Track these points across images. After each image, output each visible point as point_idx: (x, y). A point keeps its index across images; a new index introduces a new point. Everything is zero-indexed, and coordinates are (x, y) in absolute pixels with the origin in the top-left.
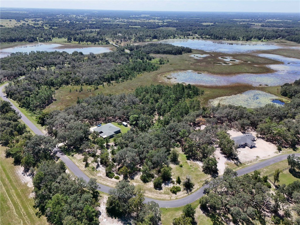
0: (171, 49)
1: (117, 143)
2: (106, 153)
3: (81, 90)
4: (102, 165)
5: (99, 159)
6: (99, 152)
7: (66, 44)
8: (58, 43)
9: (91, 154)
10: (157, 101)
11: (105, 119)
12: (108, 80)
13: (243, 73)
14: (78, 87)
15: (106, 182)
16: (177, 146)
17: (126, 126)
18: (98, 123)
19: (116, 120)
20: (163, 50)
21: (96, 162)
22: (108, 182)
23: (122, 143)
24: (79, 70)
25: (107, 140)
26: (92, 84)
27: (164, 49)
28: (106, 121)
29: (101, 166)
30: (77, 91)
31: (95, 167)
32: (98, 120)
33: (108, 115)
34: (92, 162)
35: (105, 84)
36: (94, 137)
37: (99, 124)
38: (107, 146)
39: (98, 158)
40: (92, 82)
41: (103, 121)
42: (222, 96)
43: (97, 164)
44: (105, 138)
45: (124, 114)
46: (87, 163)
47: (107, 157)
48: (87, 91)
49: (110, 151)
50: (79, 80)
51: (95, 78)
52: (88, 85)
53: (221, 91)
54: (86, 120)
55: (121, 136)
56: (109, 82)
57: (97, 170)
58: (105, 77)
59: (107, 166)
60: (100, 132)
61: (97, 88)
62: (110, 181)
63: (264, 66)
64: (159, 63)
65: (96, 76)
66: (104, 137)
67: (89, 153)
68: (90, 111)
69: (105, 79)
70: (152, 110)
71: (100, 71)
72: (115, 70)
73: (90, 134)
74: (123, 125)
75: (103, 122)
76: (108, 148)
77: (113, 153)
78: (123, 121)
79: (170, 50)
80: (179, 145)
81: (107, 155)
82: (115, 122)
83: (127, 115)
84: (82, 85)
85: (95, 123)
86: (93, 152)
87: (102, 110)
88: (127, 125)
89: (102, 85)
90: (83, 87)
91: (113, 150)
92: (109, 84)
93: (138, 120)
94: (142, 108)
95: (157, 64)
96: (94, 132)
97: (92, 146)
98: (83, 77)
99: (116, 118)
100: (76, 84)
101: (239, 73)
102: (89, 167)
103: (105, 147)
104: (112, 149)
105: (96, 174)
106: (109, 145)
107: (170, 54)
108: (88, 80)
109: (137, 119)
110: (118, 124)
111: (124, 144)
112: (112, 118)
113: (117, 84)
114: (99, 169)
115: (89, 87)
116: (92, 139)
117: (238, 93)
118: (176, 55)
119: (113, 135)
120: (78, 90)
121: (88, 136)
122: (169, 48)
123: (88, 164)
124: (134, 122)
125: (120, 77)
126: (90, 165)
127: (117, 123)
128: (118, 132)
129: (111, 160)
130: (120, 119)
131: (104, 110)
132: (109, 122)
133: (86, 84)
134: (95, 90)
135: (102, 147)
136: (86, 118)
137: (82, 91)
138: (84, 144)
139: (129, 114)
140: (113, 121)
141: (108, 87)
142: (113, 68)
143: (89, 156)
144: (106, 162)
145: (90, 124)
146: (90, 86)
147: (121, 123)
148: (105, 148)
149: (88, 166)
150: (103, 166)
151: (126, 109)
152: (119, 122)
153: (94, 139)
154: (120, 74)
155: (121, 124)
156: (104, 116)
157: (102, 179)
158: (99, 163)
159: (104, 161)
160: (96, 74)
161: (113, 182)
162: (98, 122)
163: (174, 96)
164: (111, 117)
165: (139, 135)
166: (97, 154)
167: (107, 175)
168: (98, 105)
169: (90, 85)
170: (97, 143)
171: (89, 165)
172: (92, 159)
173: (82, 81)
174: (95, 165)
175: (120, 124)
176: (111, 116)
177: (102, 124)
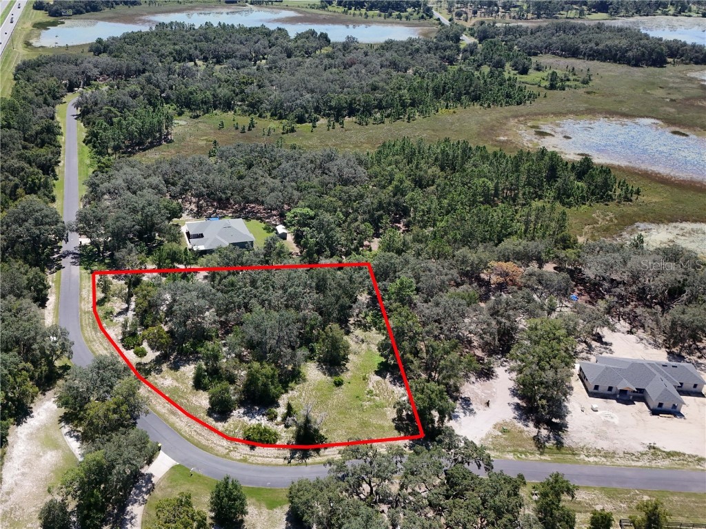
0: (624, 43)
3: (247, 128)
7: (308, 13)
8: (292, 10)
20: (592, 45)
27: (597, 44)
28: (242, 214)
48: (261, 134)
52: (276, 118)
61: (293, 130)
64: (547, 84)
75: (230, 215)
79: (620, 49)
90: (260, 123)
95: (539, 86)
100: (248, 112)
107: (615, 62)
115: (274, 124)
118: (636, 65)
122: (617, 42)
134: (283, 133)
141: (325, 132)
155: (274, 229)
160: (312, 91)
173: (266, 105)
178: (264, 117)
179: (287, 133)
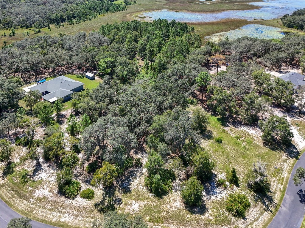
1: (80, 110)
2: (57, 134)
3: (12, 35)
4: (48, 164)
5: (40, 151)
6: (40, 133)
9: (22, 140)
10: (136, 41)
11: (53, 72)
12: (57, 21)
13: (227, 10)
14: (8, 32)
15: (58, 214)
16: (192, 103)
17: (93, 79)
18: (40, 78)
19: (73, 71)
21: (33, 157)
22: (65, 213)
23: (90, 109)
24: (11, 10)
25: (57, 105)
26: (31, 27)
28: (55, 74)
29: (45, 166)
30: (5, 36)
31: (30, 170)
32: (41, 73)
33: (58, 64)
34: (23, 160)
35: (51, 26)
36: (29, 102)
37: (42, 80)
38: (58, 118)
39: (38, 146)
40: (31, 25)
41: (49, 74)
42: (219, 32)
43: (35, 162)
44: (53, 103)
45: (87, 60)
46: (9, 164)
47: (59, 143)
48: (22, 36)
49: (65, 127)
50: (10, 22)
51: (35, 19)
52: (25, 28)
53: (215, 27)
54: (16, 74)
55: (86, 95)
56: (58, 23)
57: (34, 181)
58: (52, 18)
59: (60, 166)
60: (43, 93)
61: (39, 32)
62: (71, 207)
63: (245, 3)
64: (124, 4)
65: (38, 16)
66: (52, 100)
67: (18, 138)
68: (24, 59)
69: (51, 20)
70: (132, 51)
71: (44, 11)
72: (67, 10)
73: (21, 98)
74: (87, 77)
75: (49, 76)
76: (60, 122)
77: (73, 132)
78: (86, 72)
80: (195, 100)
81: (60, 140)
82: (72, 74)
83: (93, 62)
84: (15, 28)
85: (34, 78)
86: (27, 135)
87: (47, 56)
88: (94, 76)
89: (47, 28)
90: (16, 31)
91: (72, 126)
92: (58, 26)
93: (115, 66)
94: (117, 49)
96: (31, 93)
97: (24, 122)
98: (18, 19)
99: (73, 68)
100: (5, 28)
101: (223, 10)
102: (14, 174)
103: (53, 120)
104: (70, 123)
105: (33, 191)
106: (63, 116)
108: (24, 21)
109: (112, 65)
110: (78, 77)
111: (95, 109)
112: (66, 68)
113: (71, 26)
114: (40, 175)
115: (26, 31)
116: (27, 106)
117: (236, 28)
119: (70, 94)
120: (8, 35)
121: (17, 102)
123: (13, 165)
124: (109, 70)
125: (74, 17)
126: (17, 169)
127: (75, 76)
128: (80, 89)
129: (68, 149)
130: (79, 68)
131: (50, 55)
132: (60, 75)
133: (22, 27)
134: (35, 34)
135: (47, 122)
136: (16, 72)
137: (14, 35)
138: (5, 118)
139: (97, 58)
140: (69, 73)
141: (57, 30)
142: (63, 8)
143: (17, 145)
144: (57, 157)
145: (24, 80)
146: (29, 29)
147: (83, 74)
148: (55, 122)
149: (12, 172)
150: (49, 166)
151: (91, 51)
152: (78, 73)
153: (31, 106)
154: (73, 14)
155: (83, 77)
156: (52, 65)
157: (48, 206)
158: (41, 160)
159: (51, 153)
160: (38, 14)
161: (78, 209)
162: (40, 76)
163: (160, 32)
164: (64, 68)
165: (122, 91)
166: (36, 138)
167: (62, 191)
168: (40, 50)
169: (27, 27)
170: (37, 114)
171: (14, 169)
172: (24, 150)
173: (15, 23)
174: (29, 166)
175: (80, 77)
176: (64, 65)
177: (48, 79)
178: (17, 29)
179: (37, 33)
